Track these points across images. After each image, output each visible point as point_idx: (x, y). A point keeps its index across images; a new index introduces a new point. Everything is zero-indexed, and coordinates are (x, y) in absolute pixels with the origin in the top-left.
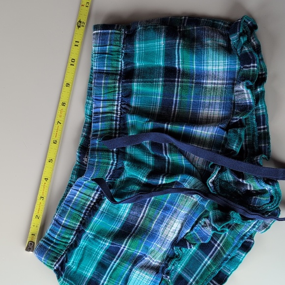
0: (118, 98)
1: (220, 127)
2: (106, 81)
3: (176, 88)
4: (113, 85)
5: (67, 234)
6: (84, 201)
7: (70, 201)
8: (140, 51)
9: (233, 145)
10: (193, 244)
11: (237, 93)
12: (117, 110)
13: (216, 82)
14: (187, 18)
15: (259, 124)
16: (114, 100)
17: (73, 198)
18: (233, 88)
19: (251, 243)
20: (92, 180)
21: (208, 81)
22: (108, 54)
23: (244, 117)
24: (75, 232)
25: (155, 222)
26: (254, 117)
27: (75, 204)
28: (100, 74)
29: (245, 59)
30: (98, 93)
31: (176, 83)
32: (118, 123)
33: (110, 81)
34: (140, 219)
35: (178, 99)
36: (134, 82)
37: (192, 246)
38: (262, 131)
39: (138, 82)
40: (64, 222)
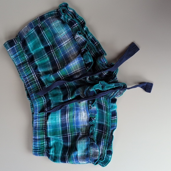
0: (33, 71)
1: (78, 57)
2: (24, 67)
3: (53, 54)
4: (27, 67)
5: (42, 142)
6: (42, 124)
7: (36, 127)
8: (31, 46)
9: (89, 60)
11: (77, 40)
12: (35, 77)
13: (67, 41)
14: (39, 18)
15: (94, 43)
16: (31, 74)
17: (37, 126)
18: (74, 39)
20: (39, 113)
21: (64, 43)
22: (19, 56)
23: (86, 47)
24: (45, 140)
25: (75, 117)
26: (90, 41)
27: (39, 127)
28: (20, 66)
29: (71, 24)
30: (23, 74)
31: (52, 52)
32: (38, 83)
33: (25, 66)
34: (67, 119)
35: (57, 59)
36: (35, 61)
38: (97, 45)
39: (37, 61)
40: (38, 138)
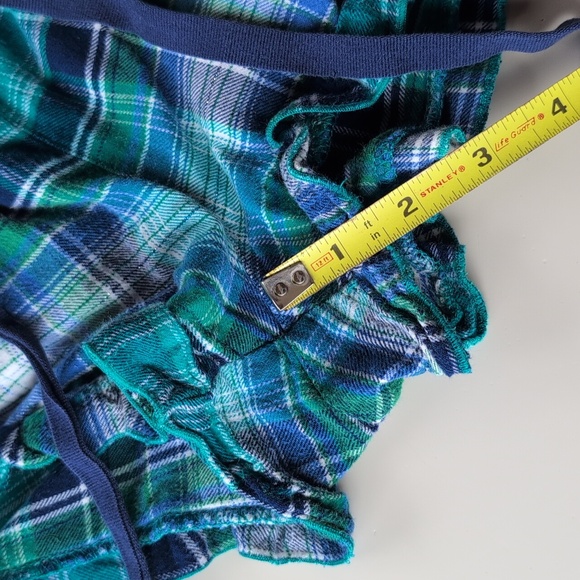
10: (27, 449)
19: (193, 560)
37: (21, 453)
